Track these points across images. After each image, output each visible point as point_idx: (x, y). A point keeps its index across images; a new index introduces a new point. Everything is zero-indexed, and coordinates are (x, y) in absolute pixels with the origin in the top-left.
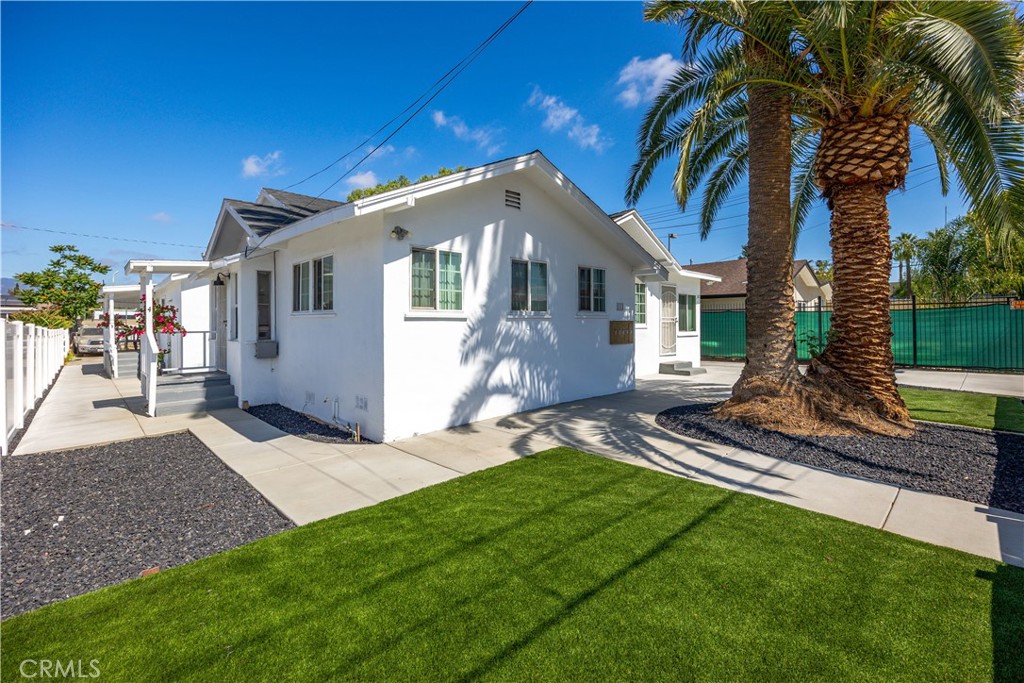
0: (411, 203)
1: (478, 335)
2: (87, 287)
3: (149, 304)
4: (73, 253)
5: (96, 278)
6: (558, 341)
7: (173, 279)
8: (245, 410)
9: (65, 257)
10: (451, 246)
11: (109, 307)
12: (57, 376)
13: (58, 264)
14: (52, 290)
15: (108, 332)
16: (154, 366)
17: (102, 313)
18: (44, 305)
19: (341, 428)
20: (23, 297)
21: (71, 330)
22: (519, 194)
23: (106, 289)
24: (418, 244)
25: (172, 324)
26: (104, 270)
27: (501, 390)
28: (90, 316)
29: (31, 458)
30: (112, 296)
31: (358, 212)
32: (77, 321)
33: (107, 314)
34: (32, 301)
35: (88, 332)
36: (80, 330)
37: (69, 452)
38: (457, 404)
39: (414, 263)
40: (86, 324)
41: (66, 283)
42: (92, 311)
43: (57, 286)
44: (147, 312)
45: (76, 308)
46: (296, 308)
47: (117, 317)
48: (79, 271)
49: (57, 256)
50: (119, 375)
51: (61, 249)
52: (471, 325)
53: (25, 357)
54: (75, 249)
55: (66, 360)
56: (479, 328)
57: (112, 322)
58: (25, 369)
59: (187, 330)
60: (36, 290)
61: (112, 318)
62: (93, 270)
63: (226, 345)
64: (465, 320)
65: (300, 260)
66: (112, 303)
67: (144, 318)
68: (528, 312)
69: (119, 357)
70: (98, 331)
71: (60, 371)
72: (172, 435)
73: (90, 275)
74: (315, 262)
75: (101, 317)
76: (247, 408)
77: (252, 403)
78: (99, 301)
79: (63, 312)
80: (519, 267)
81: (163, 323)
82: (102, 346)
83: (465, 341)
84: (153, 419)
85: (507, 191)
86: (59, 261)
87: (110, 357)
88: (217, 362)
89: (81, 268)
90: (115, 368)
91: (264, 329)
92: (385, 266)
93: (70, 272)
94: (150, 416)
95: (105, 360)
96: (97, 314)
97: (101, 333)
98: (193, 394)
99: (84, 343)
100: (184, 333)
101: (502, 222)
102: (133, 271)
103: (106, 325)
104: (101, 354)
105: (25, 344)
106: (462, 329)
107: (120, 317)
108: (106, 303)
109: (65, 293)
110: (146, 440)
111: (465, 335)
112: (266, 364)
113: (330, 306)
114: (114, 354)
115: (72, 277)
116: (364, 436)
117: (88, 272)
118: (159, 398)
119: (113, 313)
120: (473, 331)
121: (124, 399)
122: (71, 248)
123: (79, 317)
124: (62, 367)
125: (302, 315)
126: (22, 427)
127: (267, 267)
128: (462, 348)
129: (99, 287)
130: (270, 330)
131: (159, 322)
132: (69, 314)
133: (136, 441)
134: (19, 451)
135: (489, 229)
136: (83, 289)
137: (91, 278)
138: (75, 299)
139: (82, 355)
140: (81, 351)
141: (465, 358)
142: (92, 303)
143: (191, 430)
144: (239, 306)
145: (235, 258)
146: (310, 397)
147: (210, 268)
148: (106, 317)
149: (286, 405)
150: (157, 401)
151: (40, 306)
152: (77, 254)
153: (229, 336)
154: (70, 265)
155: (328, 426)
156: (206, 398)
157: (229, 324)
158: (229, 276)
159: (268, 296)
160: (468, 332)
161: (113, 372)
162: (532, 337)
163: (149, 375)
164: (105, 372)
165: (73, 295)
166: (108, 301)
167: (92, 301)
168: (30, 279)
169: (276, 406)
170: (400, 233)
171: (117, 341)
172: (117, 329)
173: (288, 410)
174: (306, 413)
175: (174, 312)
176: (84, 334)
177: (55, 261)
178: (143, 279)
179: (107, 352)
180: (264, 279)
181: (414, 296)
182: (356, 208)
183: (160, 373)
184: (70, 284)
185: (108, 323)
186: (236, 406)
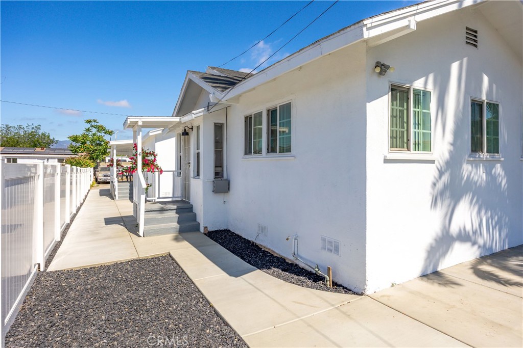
0: (413, 27)
1: (446, 178)
2: (102, 143)
3: (139, 150)
4: (96, 124)
5: (107, 137)
6: (508, 187)
7: (151, 134)
8: (205, 234)
9: (92, 126)
10: (426, 83)
11: (113, 155)
12: (86, 196)
13: (88, 130)
14: (85, 145)
15: (113, 170)
16: (143, 197)
17: (109, 158)
18: (82, 154)
19: (302, 265)
20: (72, 149)
21: (94, 168)
22: (476, 32)
23: (112, 143)
24: (397, 81)
25: (154, 165)
26: (111, 133)
27: (464, 237)
28: (103, 160)
29: (59, 274)
30: (115, 147)
31: (366, 34)
32: (97, 163)
33: (112, 159)
34: (76, 151)
35: (103, 169)
36: (99, 169)
37: (86, 269)
38: (429, 249)
39: (392, 102)
40: (102, 165)
41: (92, 141)
42: (105, 157)
43: (88, 143)
44: (138, 156)
45: (97, 155)
46: (248, 151)
47: (118, 161)
48: (99, 134)
49: (88, 126)
50: (119, 197)
51: (90, 122)
52: (439, 167)
53: (71, 183)
54: (97, 121)
55: (92, 186)
56: (446, 171)
57: (115, 164)
58: (71, 191)
59: (163, 170)
60: (78, 145)
61: (115, 161)
62: (105, 133)
63: (189, 181)
64: (433, 162)
65: (252, 111)
66: (115, 151)
67: (136, 161)
68: (485, 155)
69: (119, 186)
70: (107, 169)
71: (88, 193)
72: (158, 258)
73: (104, 136)
74: (268, 111)
75: (109, 161)
76: (207, 232)
77: (210, 229)
78: (108, 150)
79: (91, 157)
80: (477, 106)
81: (148, 164)
82: (109, 178)
83: (434, 184)
84: (142, 239)
85: (467, 28)
86: (89, 128)
87: (114, 185)
88: (181, 194)
89: (100, 132)
90: (116, 193)
91: (219, 169)
92: (367, 104)
93: (94, 135)
94: (140, 236)
95: (111, 187)
96: (107, 159)
97: (109, 170)
98: (169, 220)
99: (100, 176)
100: (161, 172)
101: (465, 60)
102: (129, 126)
103: (112, 165)
104: (108, 183)
105: (71, 176)
106: (431, 172)
107: (119, 161)
108: (111, 152)
109: (92, 147)
110: (140, 261)
111: (435, 177)
112: (220, 198)
113: (287, 149)
114: (116, 184)
115: (95, 137)
116: (336, 281)
117: (103, 134)
118: (147, 222)
119: (115, 158)
120: (441, 173)
121: (122, 217)
122: (95, 121)
123: (98, 161)
124: (89, 190)
125: (253, 159)
126: (59, 240)
127: (221, 120)
128: (432, 191)
129: (108, 142)
130: (223, 171)
131: (146, 163)
132: (93, 159)
133: (132, 262)
134: (52, 268)
135: (455, 67)
136: (100, 145)
137: (104, 138)
138: (97, 150)
139: (99, 183)
140: (99, 180)
141: (434, 202)
142: (105, 153)
143: (172, 254)
144: (201, 151)
145: (200, 112)
146: (263, 229)
147: (180, 122)
148: (112, 161)
149: (237, 232)
150: (145, 225)
151: (80, 154)
152: (98, 124)
153: (192, 174)
154: (94, 130)
155: (284, 260)
156: (179, 223)
157: (192, 165)
158: (192, 129)
159: (222, 143)
160: (436, 174)
161: (115, 195)
162: (487, 182)
163: (139, 204)
164: (110, 194)
165: (96, 148)
166: (113, 151)
167: (105, 151)
168: (75, 139)
169: (228, 231)
170: (382, 68)
171: (117, 176)
172: (117, 168)
173: (240, 237)
174: (258, 242)
175: (155, 156)
176: (101, 171)
177: (87, 128)
178: (135, 132)
179: (112, 182)
180: (219, 129)
181: (392, 137)
182: (365, 29)
183: (146, 201)
184: (94, 141)
185: (113, 164)
186: (198, 230)
